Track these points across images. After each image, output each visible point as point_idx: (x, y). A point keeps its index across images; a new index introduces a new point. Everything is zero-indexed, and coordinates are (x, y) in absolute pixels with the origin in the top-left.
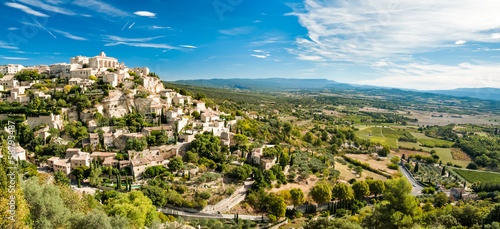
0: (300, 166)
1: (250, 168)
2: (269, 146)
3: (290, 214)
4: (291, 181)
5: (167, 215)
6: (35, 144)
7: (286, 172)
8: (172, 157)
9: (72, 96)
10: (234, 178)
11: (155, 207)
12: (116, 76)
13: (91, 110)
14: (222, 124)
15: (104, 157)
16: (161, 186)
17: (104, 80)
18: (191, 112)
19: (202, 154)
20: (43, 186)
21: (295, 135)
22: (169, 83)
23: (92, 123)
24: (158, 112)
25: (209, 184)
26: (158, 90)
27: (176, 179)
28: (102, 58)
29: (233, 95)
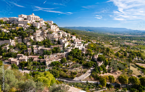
0: (113, 66)
1: (93, 62)
2: (100, 54)
3: (108, 86)
4: (109, 72)
5: (59, 81)
6: (2, 52)
7: (107, 68)
8: (62, 58)
9: (19, 32)
10: (86, 66)
11: (55, 78)
12: (39, 24)
13: (28, 38)
14: (82, 45)
15: (34, 58)
16: (57, 69)
17: (34, 25)
18: (70, 40)
19: (74, 57)
20: (6, 70)
21: (111, 53)
22: (61, 28)
23: (29, 44)
24: (57, 40)
25: (76, 69)
26: (57, 31)
27: (63, 67)
28: (33, 16)
29: (87, 33)
